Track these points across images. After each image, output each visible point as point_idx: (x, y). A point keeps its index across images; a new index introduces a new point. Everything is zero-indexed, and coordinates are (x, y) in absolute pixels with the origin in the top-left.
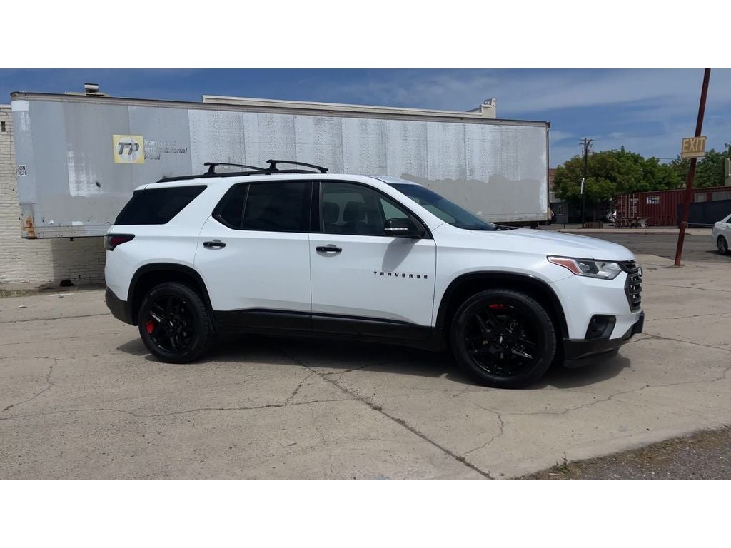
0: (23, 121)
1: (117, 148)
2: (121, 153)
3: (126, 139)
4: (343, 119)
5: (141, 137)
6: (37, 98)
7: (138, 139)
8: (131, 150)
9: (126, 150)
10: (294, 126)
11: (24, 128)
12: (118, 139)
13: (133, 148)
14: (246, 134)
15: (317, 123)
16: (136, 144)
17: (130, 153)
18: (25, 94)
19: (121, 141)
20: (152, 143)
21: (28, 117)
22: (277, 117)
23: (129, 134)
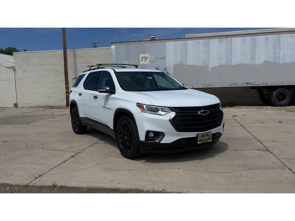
0: (113, 52)
1: (141, 59)
2: (142, 61)
3: (144, 55)
4: (233, 38)
5: (149, 54)
6: (117, 44)
7: (147, 55)
8: (145, 59)
9: (144, 59)
10: (209, 44)
11: (114, 55)
12: (141, 55)
13: (146, 58)
14: (188, 49)
15: (220, 41)
16: (147, 57)
17: (145, 61)
18: (114, 43)
19: (142, 56)
20: (152, 56)
21: (115, 51)
22: (201, 41)
23: (145, 53)
